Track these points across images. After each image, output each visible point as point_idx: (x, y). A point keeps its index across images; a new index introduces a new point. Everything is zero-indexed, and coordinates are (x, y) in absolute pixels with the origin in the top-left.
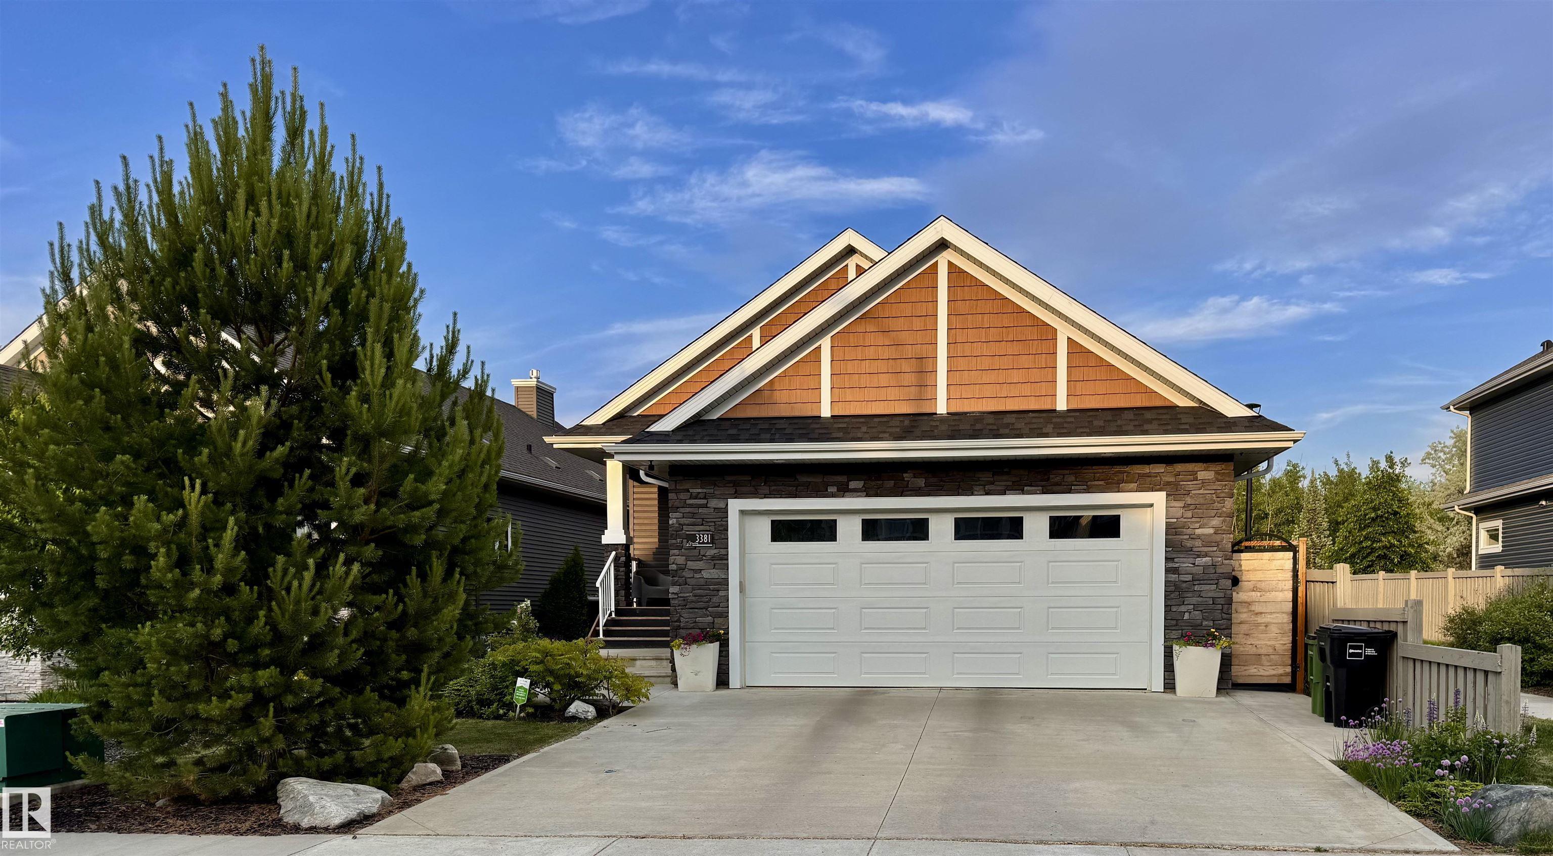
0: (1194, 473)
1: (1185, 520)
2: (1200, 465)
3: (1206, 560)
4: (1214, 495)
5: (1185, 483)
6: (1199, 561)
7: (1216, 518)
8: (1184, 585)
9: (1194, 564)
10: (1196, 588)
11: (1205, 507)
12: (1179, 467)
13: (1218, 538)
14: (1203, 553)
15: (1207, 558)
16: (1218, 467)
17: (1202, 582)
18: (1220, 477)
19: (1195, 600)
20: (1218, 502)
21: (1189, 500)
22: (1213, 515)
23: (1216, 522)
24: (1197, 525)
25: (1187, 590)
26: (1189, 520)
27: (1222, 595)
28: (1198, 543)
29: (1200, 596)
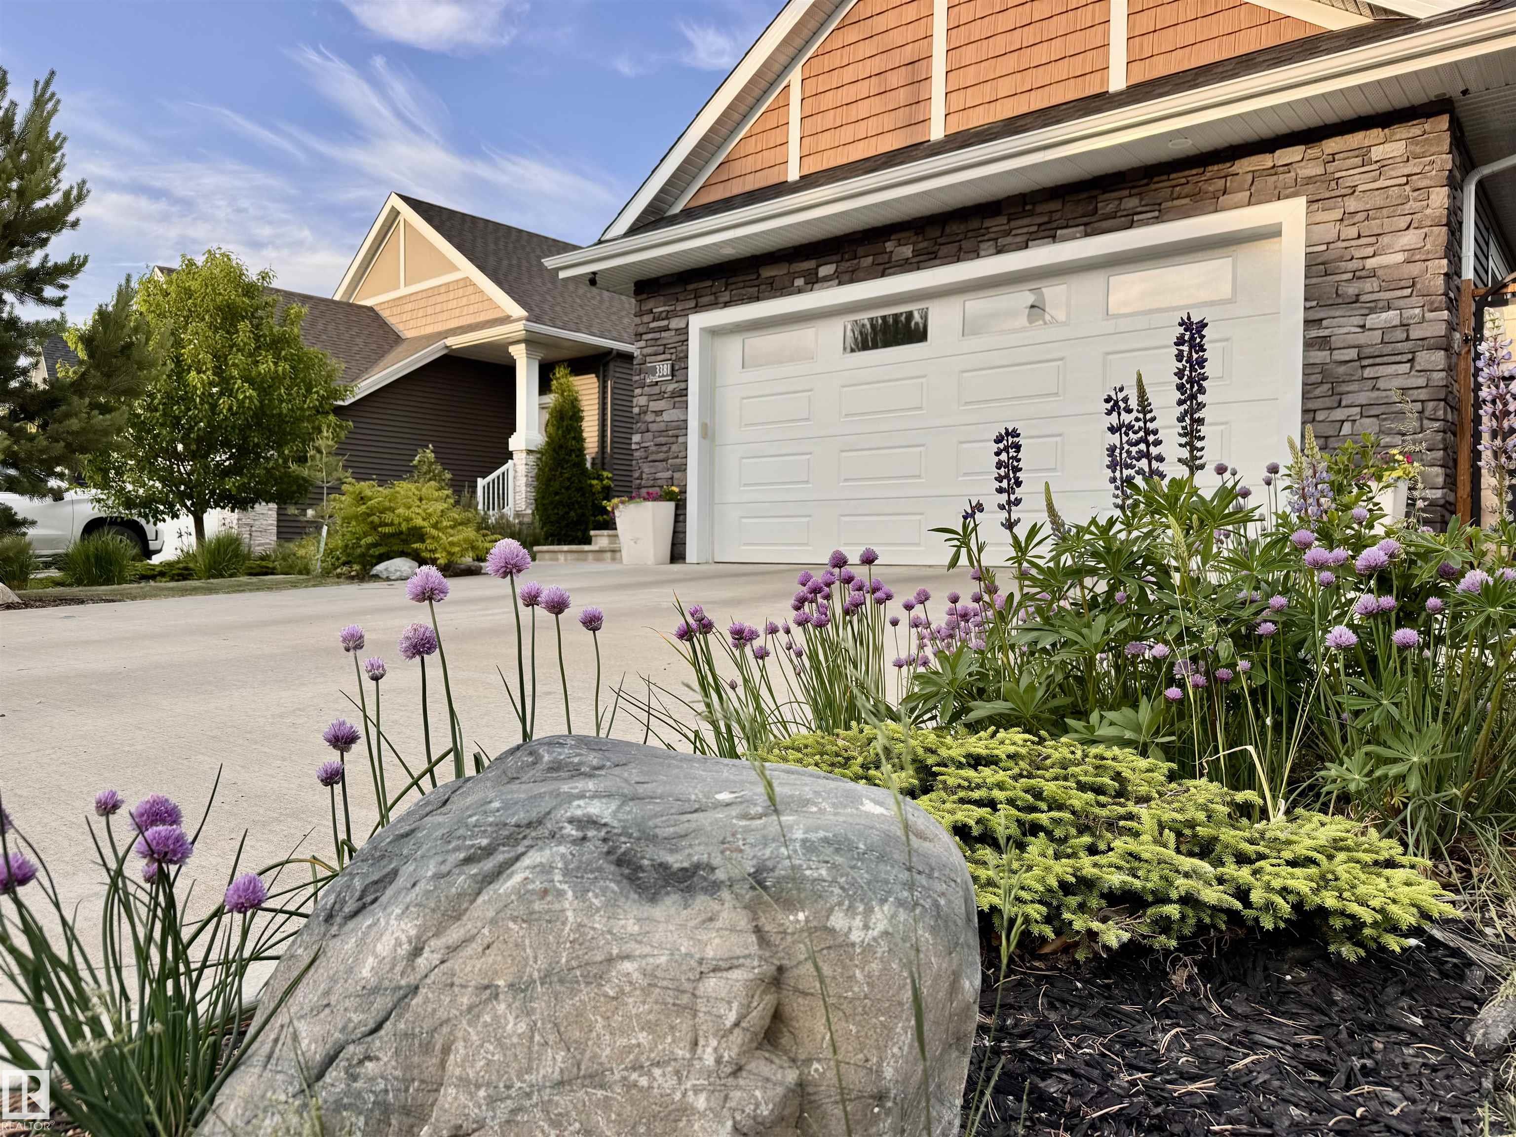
0: (1363, 153)
1: (1345, 244)
2: (1375, 134)
3: (1391, 317)
4: (1407, 188)
5: (1344, 174)
6: (1372, 320)
7: (1411, 231)
8: (1342, 369)
9: (1363, 326)
10: (1368, 373)
11: (1385, 212)
12: (1332, 145)
13: (1415, 269)
14: (1381, 304)
15: (1391, 313)
16: (1413, 130)
17: (1378, 360)
18: (1418, 150)
19: (1363, 398)
20: (1415, 200)
21: (1352, 204)
22: (1404, 225)
23: (1411, 239)
24: (1370, 251)
25: (1347, 378)
26: (1353, 243)
27: (1421, 382)
28: (1370, 285)
29: (1374, 388)
